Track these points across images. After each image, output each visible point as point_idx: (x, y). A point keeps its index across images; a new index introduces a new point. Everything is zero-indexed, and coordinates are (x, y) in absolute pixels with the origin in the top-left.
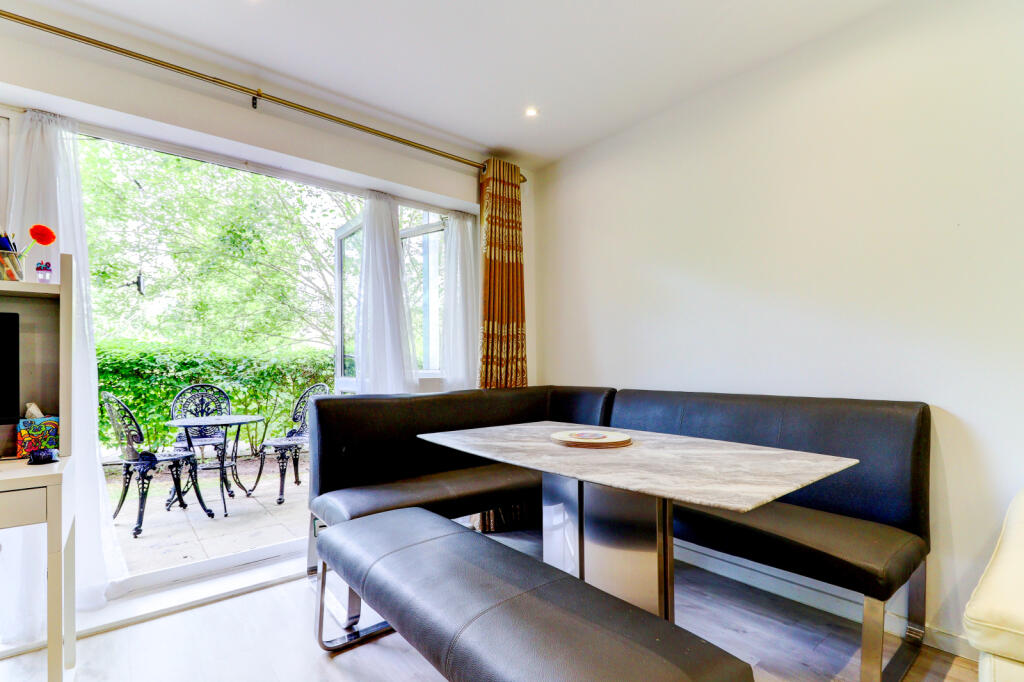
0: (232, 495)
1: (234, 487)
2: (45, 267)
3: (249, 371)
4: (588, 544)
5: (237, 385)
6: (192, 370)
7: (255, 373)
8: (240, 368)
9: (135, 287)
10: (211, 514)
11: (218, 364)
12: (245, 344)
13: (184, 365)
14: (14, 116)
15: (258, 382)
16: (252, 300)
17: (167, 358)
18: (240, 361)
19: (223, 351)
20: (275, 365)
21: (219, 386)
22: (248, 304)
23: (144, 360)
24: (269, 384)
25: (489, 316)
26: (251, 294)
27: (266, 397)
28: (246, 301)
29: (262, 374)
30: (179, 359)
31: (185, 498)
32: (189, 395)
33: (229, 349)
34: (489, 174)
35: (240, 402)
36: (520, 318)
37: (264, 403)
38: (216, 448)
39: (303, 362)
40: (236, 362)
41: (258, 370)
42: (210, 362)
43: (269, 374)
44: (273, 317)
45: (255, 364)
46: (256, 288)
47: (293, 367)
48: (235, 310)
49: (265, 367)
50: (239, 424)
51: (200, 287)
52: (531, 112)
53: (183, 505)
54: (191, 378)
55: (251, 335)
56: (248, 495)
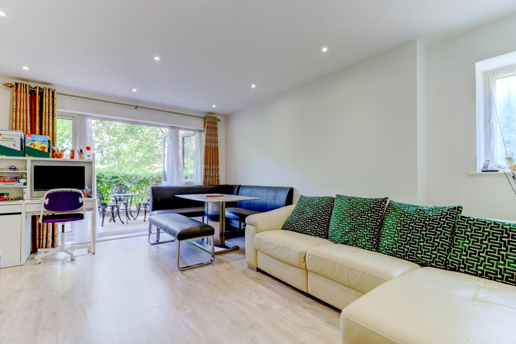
0: (129, 219)
1: (130, 217)
2: (89, 156)
3: (136, 180)
4: (209, 221)
5: (131, 184)
6: (116, 179)
7: (138, 181)
8: (133, 178)
9: (100, 154)
10: (123, 223)
11: (125, 177)
12: (136, 169)
13: (113, 177)
14: (77, 117)
15: (139, 184)
16: (139, 151)
17: (108, 175)
18: (133, 176)
19: (127, 172)
20: (145, 178)
21: (126, 184)
22: (137, 153)
23: (100, 176)
24: (143, 184)
25: (206, 163)
26: (138, 148)
28: (136, 151)
29: (141, 181)
30: (112, 175)
31: (115, 219)
32: (116, 187)
33: (129, 171)
34: (207, 120)
36: (217, 163)
38: (124, 204)
39: (155, 176)
40: (131, 177)
41: (139, 179)
42: (122, 177)
43: (143, 181)
44: (147, 158)
45: (138, 177)
46: (140, 147)
47: (151, 178)
48: (131, 155)
49: (141, 178)
50: (132, 196)
51: (118, 146)
52: (214, 106)
53: (114, 221)
54: (116, 182)
55: (138, 165)
56: (135, 219)
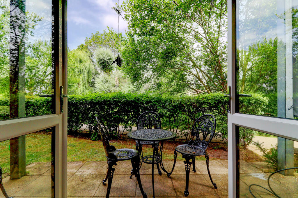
3: (170, 105)
5: (166, 111)
7: (173, 106)
8: (167, 104)
11: (159, 102)
13: (148, 102)
15: (174, 110)
18: (167, 101)
20: (181, 102)
24: (178, 111)
27: (177, 116)
28: (171, 82)
29: (175, 106)
30: (146, 100)
35: (167, 117)
37: (176, 118)
39: (193, 101)
42: (157, 101)
43: (178, 106)
45: (173, 102)
47: (188, 103)
49: (176, 103)
55: (173, 92)
